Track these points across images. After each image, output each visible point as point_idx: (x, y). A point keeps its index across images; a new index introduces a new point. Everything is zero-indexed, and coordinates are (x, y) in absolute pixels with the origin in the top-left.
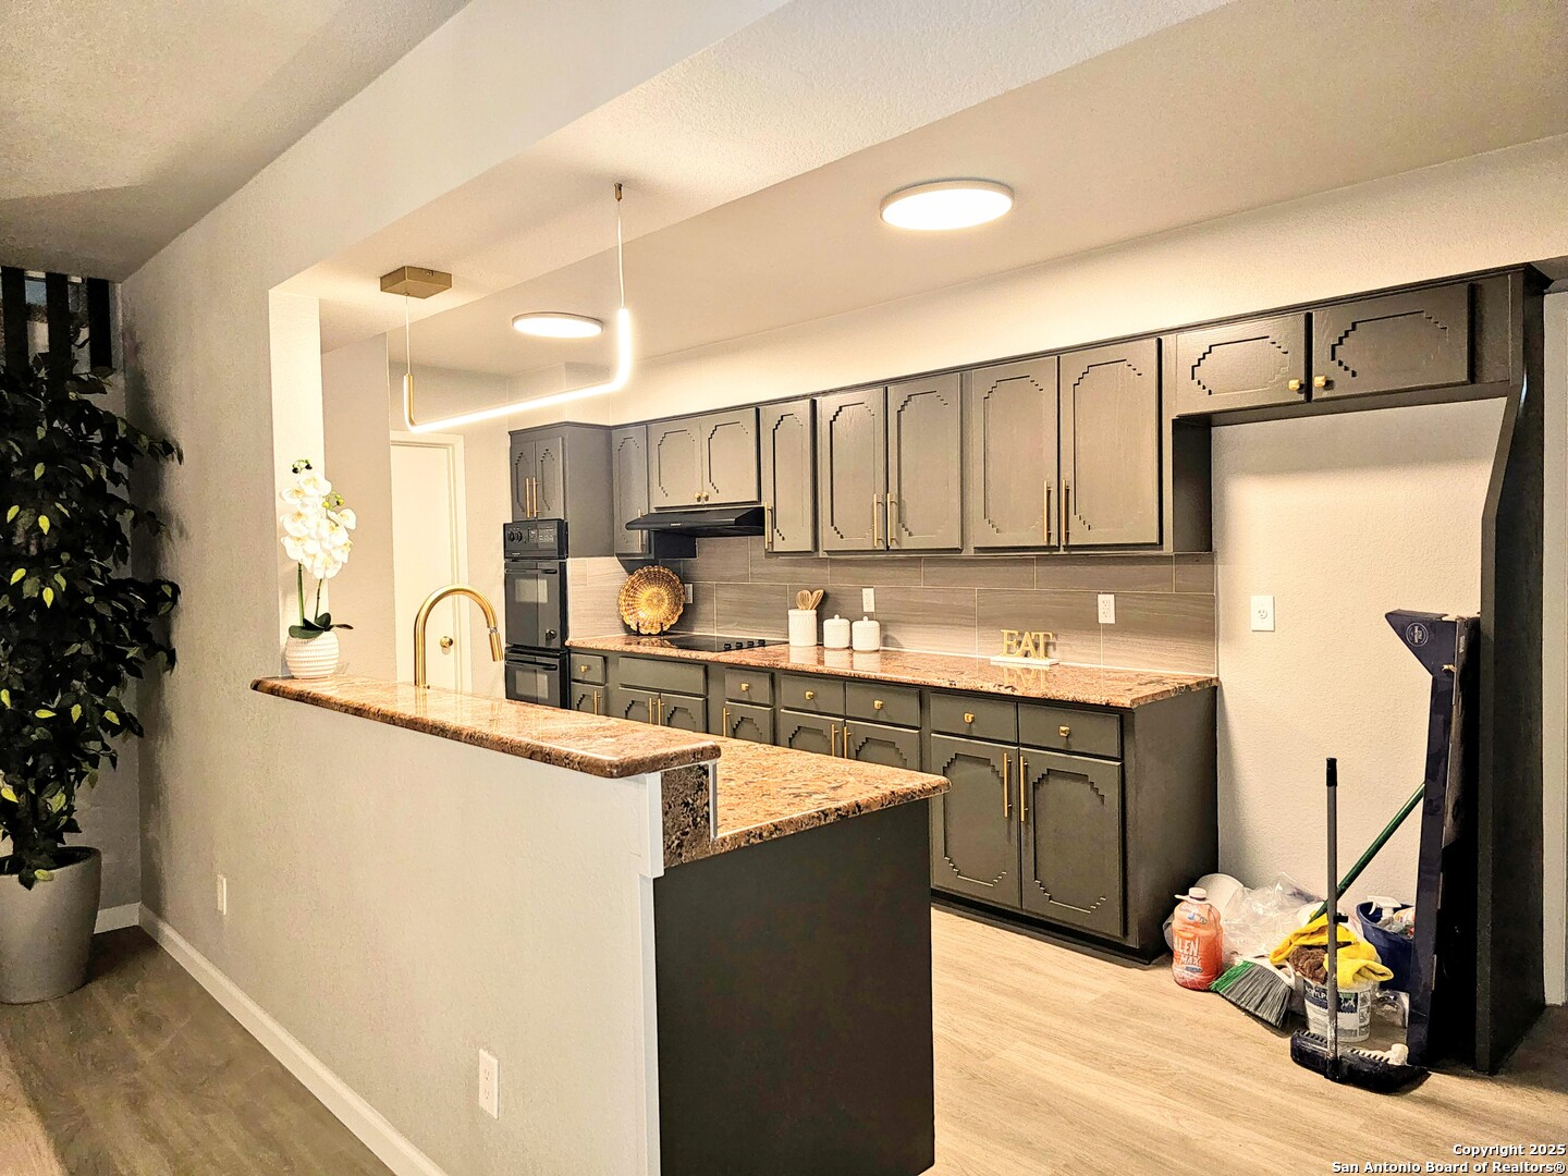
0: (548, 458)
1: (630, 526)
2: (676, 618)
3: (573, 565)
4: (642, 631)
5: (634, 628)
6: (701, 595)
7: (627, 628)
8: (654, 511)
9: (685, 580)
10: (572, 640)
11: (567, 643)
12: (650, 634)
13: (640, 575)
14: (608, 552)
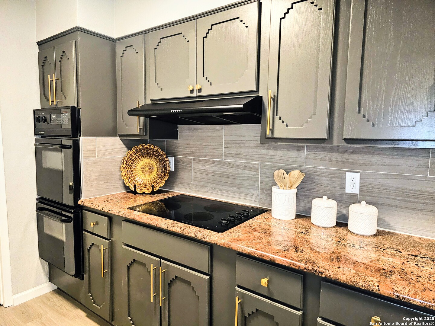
0: (65, 58)
1: (132, 112)
2: (164, 182)
3: (84, 142)
4: (138, 191)
5: (132, 188)
6: (180, 166)
7: (127, 188)
8: (150, 102)
9: (169, 154)
10: (85, 199)
11: (80, 202)
12: (144, 193)
13: (137, 150)
14: (113, 132)
